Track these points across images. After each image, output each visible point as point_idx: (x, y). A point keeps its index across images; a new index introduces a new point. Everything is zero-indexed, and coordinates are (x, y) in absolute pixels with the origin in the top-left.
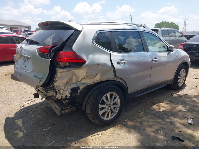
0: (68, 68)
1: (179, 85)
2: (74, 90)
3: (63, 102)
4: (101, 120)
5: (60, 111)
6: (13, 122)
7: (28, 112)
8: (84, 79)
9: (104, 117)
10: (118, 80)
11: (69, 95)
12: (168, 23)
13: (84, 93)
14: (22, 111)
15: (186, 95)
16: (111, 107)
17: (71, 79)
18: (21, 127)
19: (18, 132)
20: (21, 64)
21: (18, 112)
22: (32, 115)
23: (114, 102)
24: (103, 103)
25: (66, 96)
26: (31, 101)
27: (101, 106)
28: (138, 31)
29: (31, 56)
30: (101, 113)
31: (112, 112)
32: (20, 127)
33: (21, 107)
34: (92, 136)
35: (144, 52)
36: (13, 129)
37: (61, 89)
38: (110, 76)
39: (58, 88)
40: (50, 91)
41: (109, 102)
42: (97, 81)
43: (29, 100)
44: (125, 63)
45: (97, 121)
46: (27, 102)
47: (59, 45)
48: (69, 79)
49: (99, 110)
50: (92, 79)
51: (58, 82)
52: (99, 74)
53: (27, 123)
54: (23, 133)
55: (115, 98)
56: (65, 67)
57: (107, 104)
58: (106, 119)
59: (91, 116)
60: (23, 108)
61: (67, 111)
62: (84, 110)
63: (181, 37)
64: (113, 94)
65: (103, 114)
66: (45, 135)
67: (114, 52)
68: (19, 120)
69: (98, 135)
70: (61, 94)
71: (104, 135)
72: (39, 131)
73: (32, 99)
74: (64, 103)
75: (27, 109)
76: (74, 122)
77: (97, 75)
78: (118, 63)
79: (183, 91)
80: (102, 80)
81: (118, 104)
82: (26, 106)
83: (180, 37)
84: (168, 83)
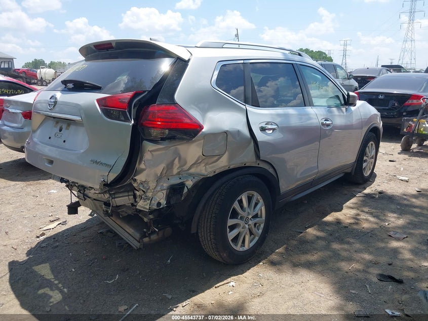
0: (167, 141)
1: (364, 174)
2: (175, 190)
3: (142, 220)
4: (232, 252)
5: (138, 239)
6: (28, 271)
7: (57, 246)
8: (196, 166)
9: (236, 245)
10: (262, 165)
11: (163, 202)
12: (312, 51)
13: (194, 195)
14: (44, 245)
15: (380, 193)
16: (250, 222)
17: (170, 166)
18: (51, 281)
19: (47, 290)
20: (50, 138)
21: (34, 248)
22: (69, 254)
23: (255, 213)
24: (235, 215)
25: (159, 204)
26: (56, 223)
27: (231, 222)
28: (292, 64)
29: (83, 116)
30: (231, 235)
31: (251, 233)
32: (48, 280)
33: (38, 237)
34: (216, 287)
35: (305, 106)
36: (32, 286)
37: (148, 189)
38: (247, 158)
39: (143, 187)
40: (121, 195)
41: (246, 213)
42: (220, 168)
43: (53, 221)
44: (274, 129)
45: (225, 255)
46: (48, 225)
47: (147, 92)
48: (168, 166)
49: (228, 230)
50: (210, 166)
51: (145, 173)
52: (227, 153)
53: (62, 271)
54: (60, 292)
55: (256, 204)
56: (163, 139)
57: (242, 218)
58: (241, 249)
59: (212, 244)
60: (42, 238)
61: (154, 237)
62: (194, 233)
63: (348, 79)
64: (253, 195)
65: (235, 239)
66: (112, 293)
67: (252, 105)
68: (42, 265)
69: (228, 283)
70: (148, 200)
71: (241, 283)
72: (95, 285)
73: (58, 219)
74: (146, 220)
75: (53, 240)
76: (169, 261)
77: (223, 155)
78: (263, 129)
79: (372, 186)
80: (232, 167)
81: (261, 217)
82: (48, 234)
83: (346, 78)
84: (346, 171)
